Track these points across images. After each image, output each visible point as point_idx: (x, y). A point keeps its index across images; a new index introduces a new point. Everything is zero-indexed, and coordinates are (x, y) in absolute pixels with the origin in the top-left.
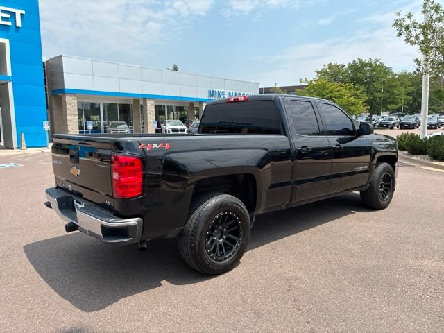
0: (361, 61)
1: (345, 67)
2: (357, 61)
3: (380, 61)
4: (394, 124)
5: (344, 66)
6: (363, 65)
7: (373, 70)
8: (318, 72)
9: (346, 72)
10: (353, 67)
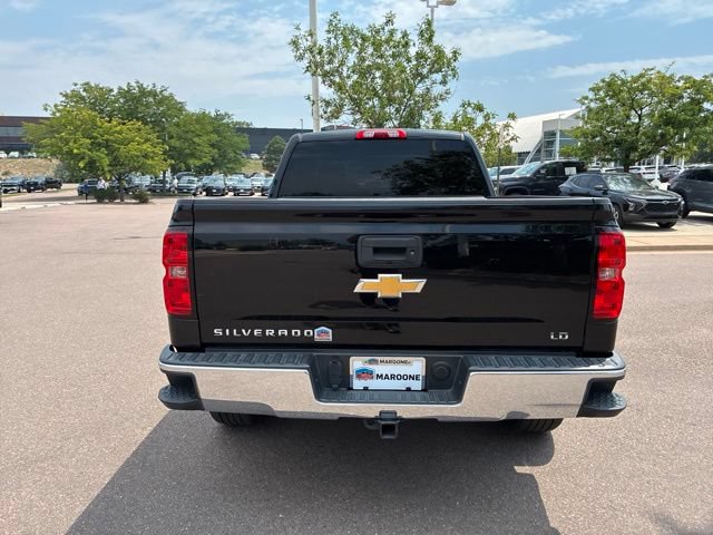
0: (140, 86)
1: (114, 93)
2: (135, 85)
3: (169, 91)
4: (197, 188)
5: (112, 90)
6: (143, 92)
7: (160, 103)
8: (66, 96)
9: (117, 101)
10: (126, 94)
